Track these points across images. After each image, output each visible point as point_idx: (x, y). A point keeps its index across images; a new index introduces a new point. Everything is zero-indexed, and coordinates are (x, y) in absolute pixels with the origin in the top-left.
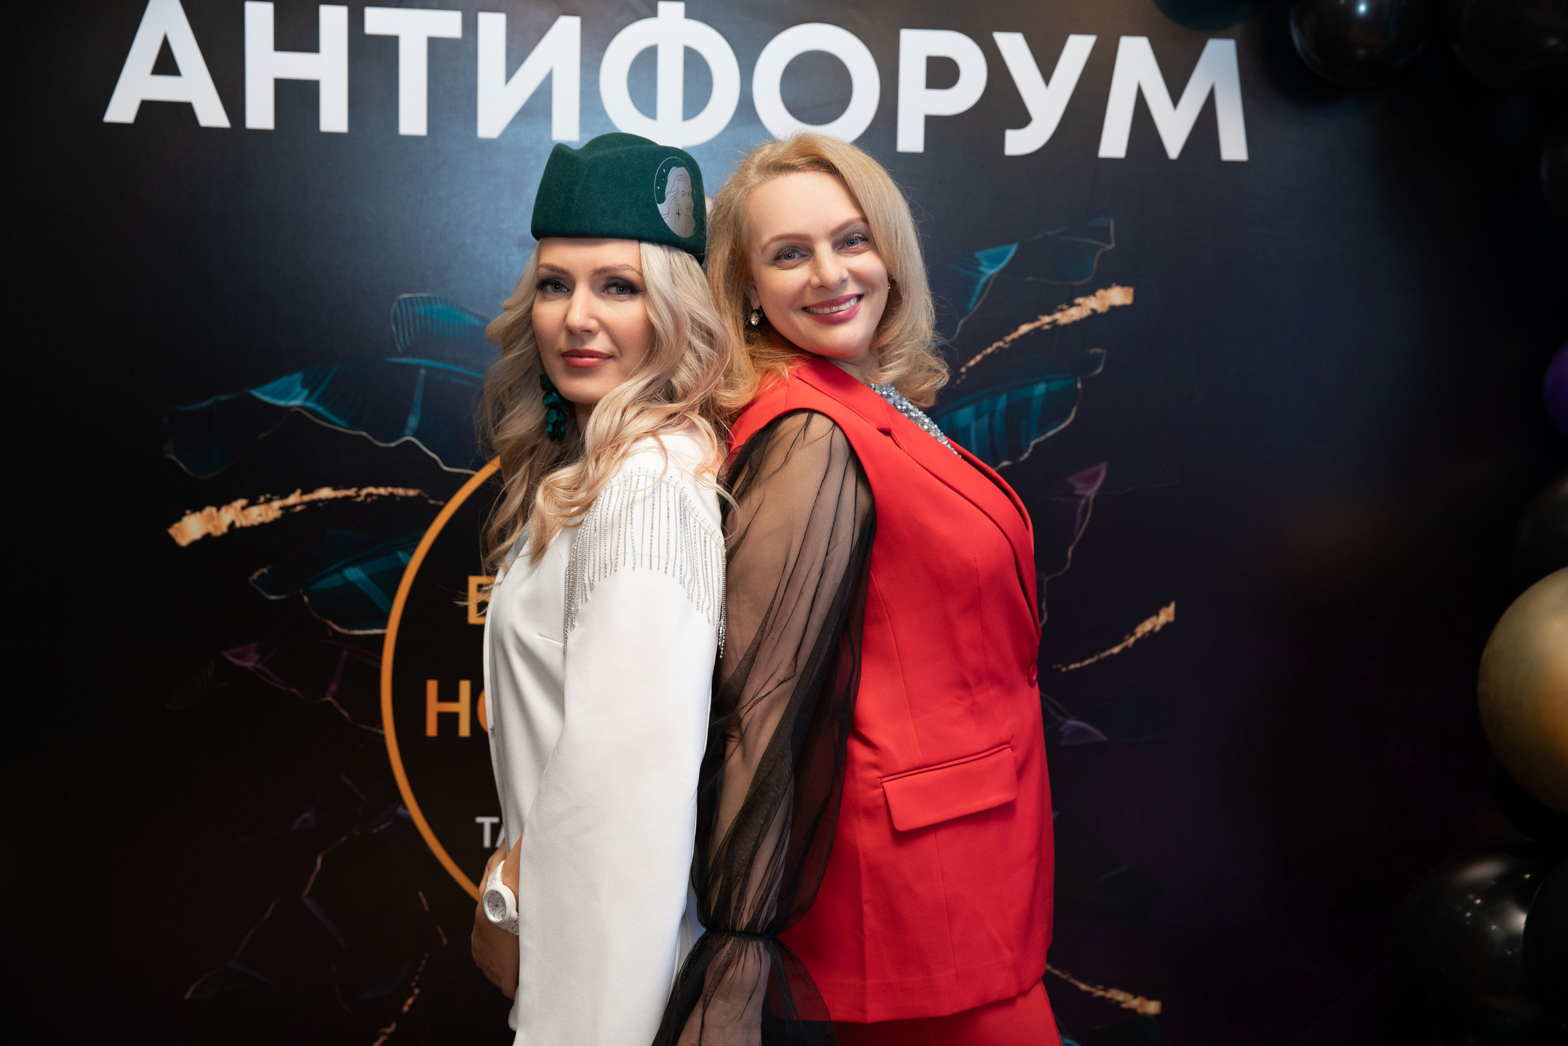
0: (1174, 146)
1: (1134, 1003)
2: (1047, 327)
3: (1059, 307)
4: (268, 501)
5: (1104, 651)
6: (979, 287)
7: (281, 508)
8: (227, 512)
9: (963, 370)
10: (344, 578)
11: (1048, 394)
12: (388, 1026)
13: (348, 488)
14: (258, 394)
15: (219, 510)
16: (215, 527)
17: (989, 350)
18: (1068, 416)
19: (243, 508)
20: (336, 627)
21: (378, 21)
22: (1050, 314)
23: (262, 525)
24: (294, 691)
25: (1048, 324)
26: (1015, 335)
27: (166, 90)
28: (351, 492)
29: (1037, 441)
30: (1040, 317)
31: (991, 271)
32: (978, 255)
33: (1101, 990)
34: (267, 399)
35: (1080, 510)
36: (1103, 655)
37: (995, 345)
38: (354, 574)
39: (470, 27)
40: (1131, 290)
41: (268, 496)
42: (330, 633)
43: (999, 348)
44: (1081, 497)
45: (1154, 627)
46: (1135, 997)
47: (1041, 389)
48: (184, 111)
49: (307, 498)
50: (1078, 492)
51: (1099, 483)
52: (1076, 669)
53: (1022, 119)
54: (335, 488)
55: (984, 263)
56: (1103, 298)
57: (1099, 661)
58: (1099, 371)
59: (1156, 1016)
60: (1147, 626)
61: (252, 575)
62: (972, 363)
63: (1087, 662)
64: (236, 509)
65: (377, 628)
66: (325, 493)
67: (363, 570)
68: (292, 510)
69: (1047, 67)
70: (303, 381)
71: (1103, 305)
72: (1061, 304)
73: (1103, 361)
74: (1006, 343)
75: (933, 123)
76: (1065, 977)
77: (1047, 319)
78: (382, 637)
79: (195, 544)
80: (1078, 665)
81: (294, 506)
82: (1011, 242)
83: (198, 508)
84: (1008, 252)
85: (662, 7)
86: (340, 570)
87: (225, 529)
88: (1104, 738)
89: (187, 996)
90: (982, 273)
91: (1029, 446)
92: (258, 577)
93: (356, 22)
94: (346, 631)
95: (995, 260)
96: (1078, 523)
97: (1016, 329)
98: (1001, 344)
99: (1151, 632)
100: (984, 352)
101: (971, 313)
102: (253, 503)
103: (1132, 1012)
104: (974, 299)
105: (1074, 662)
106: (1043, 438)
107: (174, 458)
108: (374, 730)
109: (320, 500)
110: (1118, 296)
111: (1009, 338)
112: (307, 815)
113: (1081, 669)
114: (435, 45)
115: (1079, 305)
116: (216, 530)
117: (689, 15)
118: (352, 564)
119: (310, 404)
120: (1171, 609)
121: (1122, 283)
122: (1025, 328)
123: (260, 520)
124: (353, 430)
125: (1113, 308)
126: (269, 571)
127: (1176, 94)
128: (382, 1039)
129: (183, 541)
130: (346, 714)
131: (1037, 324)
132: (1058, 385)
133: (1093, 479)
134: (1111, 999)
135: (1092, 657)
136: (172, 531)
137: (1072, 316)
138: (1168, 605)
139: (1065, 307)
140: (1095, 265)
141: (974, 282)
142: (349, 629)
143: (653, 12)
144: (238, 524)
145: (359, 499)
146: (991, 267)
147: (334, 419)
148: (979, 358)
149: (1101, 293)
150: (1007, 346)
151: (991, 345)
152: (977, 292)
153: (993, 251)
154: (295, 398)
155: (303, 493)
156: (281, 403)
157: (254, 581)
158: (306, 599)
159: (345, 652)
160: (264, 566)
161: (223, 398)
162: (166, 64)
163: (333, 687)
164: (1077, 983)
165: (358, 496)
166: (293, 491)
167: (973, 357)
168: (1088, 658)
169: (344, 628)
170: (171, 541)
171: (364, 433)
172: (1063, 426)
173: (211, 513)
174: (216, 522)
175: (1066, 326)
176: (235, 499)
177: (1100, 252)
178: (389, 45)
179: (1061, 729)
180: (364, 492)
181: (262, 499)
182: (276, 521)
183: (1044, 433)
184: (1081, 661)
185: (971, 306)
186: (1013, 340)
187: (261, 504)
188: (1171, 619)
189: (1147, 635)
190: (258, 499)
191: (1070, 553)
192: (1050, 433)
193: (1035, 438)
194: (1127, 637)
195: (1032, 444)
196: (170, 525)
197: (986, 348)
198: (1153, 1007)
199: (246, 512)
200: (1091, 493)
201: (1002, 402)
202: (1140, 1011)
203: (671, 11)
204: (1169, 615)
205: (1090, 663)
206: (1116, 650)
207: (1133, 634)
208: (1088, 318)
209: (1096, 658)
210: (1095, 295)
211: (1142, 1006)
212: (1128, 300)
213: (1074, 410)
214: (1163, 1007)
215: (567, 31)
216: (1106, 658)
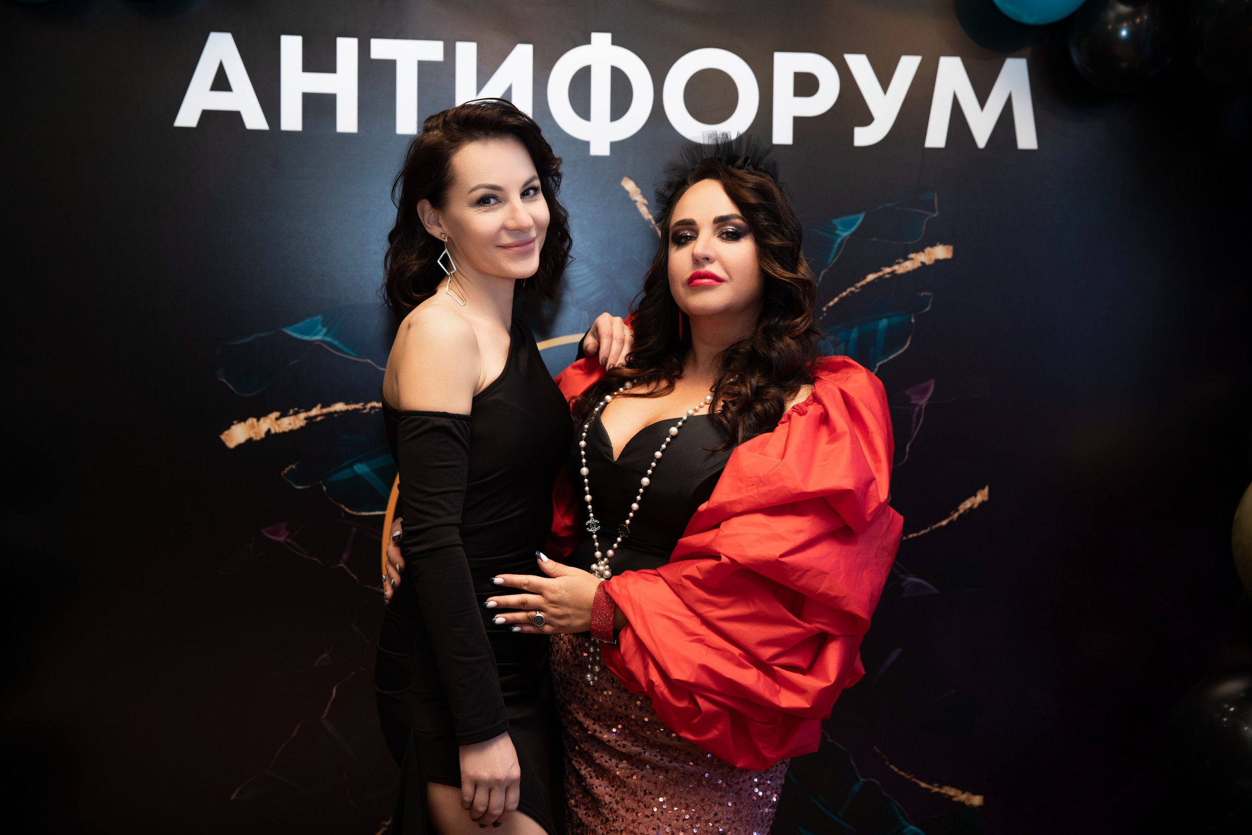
0: (981, 140)
1: (963, 797)
2: (887, 276)
3: (897, 261)
4: (296, 413)
5: (935, 524)
6: (836, 246)
7: (306, 419)
8: (265, 422)
9: (825, 309)
10: (354, 471)
11: (889, 328)
12: (387, 820)
13: (357, 403)
14: (288, 331)
15: (258, 420)
16: (256, 433)
17: (844, 294)
18: (904, 344)
19: (277, 419)
20: (347, 510)
21: (381, 48)
22: (890, 266)
23: (292, 432)
24: (315, 559)
25: (889, 273)
26: (863, 283)
27: (221, 102)
28: (359, 406)
29: (881, 362)
30: (883, 268)
31: (844, 234)
32: (835, 221)
33: (937, 787)
34: (295, 335)
35: (915, 416)
36: (934, 527)
37: (849, 290)
38: (361, 468)
39: (450, 53)
40: (951, 248)
41: (296, 409)
42: (343, 515)
43: (851, 292)
44: (916, 405)
45: (973, 505)
46: (963, 793)
47: (884, 323)
48: (236, 116)
49: (325, 411)
50: (913, 402)
51: (929, 395)
52: (914, 538)
53: (867, 119)
54: (347, 403)
55: (840, 228)
56: (930, 253)
57: (931, 531)
58: (928, 309)
59: (980, 807)
60: (967, 504)
61: (284, 470)
62: (831, 304)
63: (922, 532)
64: (271, 420)
65: (379, 510)
66: (340, 407)
67: (368, 466)
68: (314, 420)
69: (885, 79)
70: (323, 321)
71: (930, 259)
72: (898, 258)
73: (930, 301)
74: (857, 289)
75: (799, 122)
76: (909, 777)
77: (888, 270)
78: (383, 516)
79: (240, 447)
80: (915, 535)
81: (316, 417)
82: (860, 212)
83: (243, 419)
84: (857, 219)
85: (595, 36)
86: (351, 466)
87: (263, 435)
88: (936, 591)
89: (233, 798)
90: (838, 236)
91: (875, 367)
92: (288, 471)
93: (364, 50)
94: (355, 513)
95: (848, 226)
96: (914, 425)
97: (864, 278)
98: (853, 289)
99: (971, 509)
100: (840, 296)
101: (830, 266)
102: (284, 415)
103: (961, 804)
104: (832, 255)
105: (912, 533)
106: (886, 360)
107: (225, 381)
108: (376, 589)
109: (336, 412)
110: (941, 252)
111: (859, 285)
112: (325, 655)
113: (918, 537)
114: (424, 67)
115: (912, 259)
116: (256, 436)
117: (615, 42)
118: (360, 461)
119: (328, 339)
120: (986, 491)
121: (944, 243)
122: (871, 277)
123: (290, 428)
124: (360, 358)
125: (938, 261)
126: (296, 466)
127: (982, 98)
128: (382, 830)
129: (232, 444)
130: (355, 577)
131: (880, 274)
132: (897, 320)
133: (924, 392)
134: (945, 794)
135: (926, 528)
136: (223, 437)
137: (907, 267)
138: (983, 488)
139: (901, 260)
140: (924, 228)
141: (832, 242)
142: (357, 512)
143: (588, 41)
144: (273, 431)
145: (365, 411)
146: (845, 231)
147: (346, 350)
148: (836, 300)
149: (928, 250)
150: (857, 291)
151: (845, 290)
152: (834, 250)
153: (846, 219)
154: (316, 334)
155: (322, 407)
156: (306, 338)
157: (285, 474)
158: (325, 488)
159: (354, 529)
160: (292, 464)
161: (262, 335)
162: (221, 83)
163: (345, 556)
164: (918, 781)
165: (365, 409)
166: (315, 406)
167: (832, 299)
168: (923, 529)
169: (353, 511)
170: (222, 444)
171: (369, 361)
172: (901, 351)
173: (253, 423)
174: (256, 430)
175: (902, 275)
176: (271, 412)
177: (927, 219)
178: (389, 66)
179: (903, 584)
180: (369, 406)
181: (291, 412)
182: (302, 429)
183: (887, 357)
184: (917, 532)
185: (830, 260)
186: (862, 286)
187: (290, 415)
188: (986, 499)
189: (968, 511)
190: (289, 412)
191: (908, 449)
192: (891, 357)
193: (880, 361)
194: (952, 513)
195: (878, 365)
196: (221, 432)
197: (841, 292)
198: (977, 800)
199: (279, 422)
200: (923, 402)
201: (854, 334)
202: (967, 803)
203: (601, 40)
204: (984, 496)
205: (925, 533)
206: (944, 523)
207: (957, 510)
208: (918, 269)
209: (929, 529)
210: (923, 251)
211: (969, 799)
212: (949, 255)
213: (909, 339)
214: (985, 800)
215: (523, 55)
216: (937, 529)
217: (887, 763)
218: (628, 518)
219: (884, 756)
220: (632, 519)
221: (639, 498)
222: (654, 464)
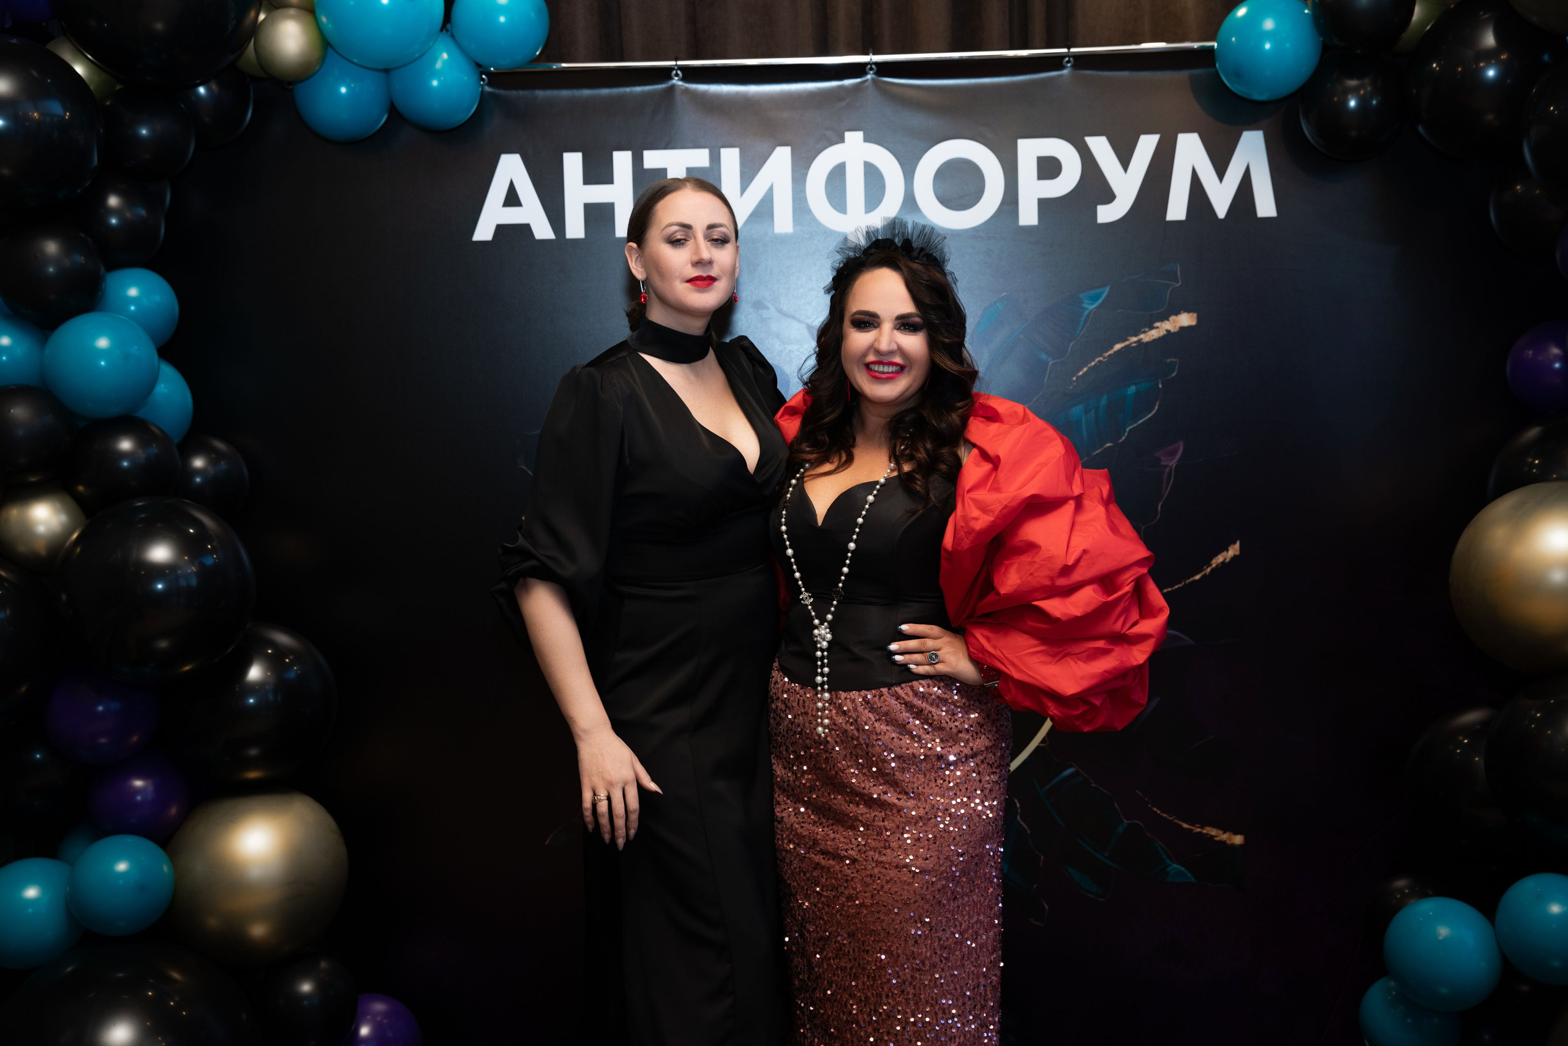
0: (1221, 210)
1: (1224, 837)
2: (1134, 345)
3: (1143, 330)
5: (1189, 579)
6: (1083, 319)
9: (1074, 379)
11: (1137, 393)
17: (1093, 363)
18: (1153, 409)
21: (653, 159)
22: (1136, 335)
25: (1135, 342)
26: (1111, 352)
27: (513, 216)
29: (1131, 427)
30: (1129, 338)
31: (1091, 307)
33: (1200, 828)
35: (1165, 476)
36: (1188, 581)
37: (1097, 360)
39: (715, 158)
40: (1195, 315)
43: (1099, 361)
44: (1167, 466)
45: (1225, 559)
46: (1224, 833)
47: (1132, 389)
48: (525, 229)
50: (1163, 463)
51: (1178, 456)
53: (1108, 196)
55: (1086, 301)
56: (1174, 321)
58: (1174, 374)
59: (1241, 846)
60: (1220, 559)
62: (1081, 373)
63: (1176, 587)
69: (1125, 160)
71: (1175, 327)
72: (1144, 327)
73: (1177, 367)
74: (1104, 358)
75: (1044, 205)
76: (1171, 818)
77: (1134, 339)
80: (1169, 589)
82: (1104, 285)
84: (1103, 293)
85: (848, 135)
88: (1192, 643)
89: (547, 843)
90: (1085, 309)
91: (1125, 432)
93: (638, 161)
95: (1094, 299)
97: (1112, 347)
98: (1101, 359)
99: (1223, 563)
100: (1089, 365)
101: (1078, 338)
103: (1223, 843)
104: (1080, 327)
105: (1167, 588)
106: (1135, 425)
107: (525, 468)
110: (1186, 320)
111: (1107, 354)
113: (1172, 591)
115: (1157, 327)
117: (867, 140)
120: (1238, 544)
121: (1188, 310)
122: (1118, 347)
125: (1182, 328)
127: (1221, 171)
131: (1127, 343)
132: (1144, 386)
133: (1173, 453)
134: (1207, 834)
135: (1180, 583)
137: (1152, 336)
138: (1235, 543)
139: (1147, 329)
140: (1167, 298)
141: (1080, 315)
143: (842, 140)
146: (1092, 304)
148: (1085, 369)
149: (1172, 318)
150: (1105, 360)
151: (1094, 360)
152: (1082, 322)
153: (1092, 293)
162: (512, 199)
164: (1181, 823)
167: (1082, 369)
172: (1150, 416)
175: (1147, 343)
177: (1170, 289)
183: (1136, 422)
184: (1173, 586)
185: (1078, 332)
186: (1110, 355)
188: (1238, 553)
189: (1220, 565)
191: (1160, 508)
192: (1140, 422)
193: (1130, 425)
194: (1205, 567)
195: (1128, 430)
197: (1090, 363)
198: (1238, 840)
200: (1173, 463)
201: (1104, 400)
202: (1229, 842)
203: (854, 138)
204: (1236, 550)
205: (1179, 588)
206: (1197, 577)
207: (1210, 565)
208: (1164, 337)
209: (1183, 583)
210: (1168, 320)
211: (1230, 839)
212: (1194, 323)
213: (1158, 403)
214: (1246, 839)
215: (782, 156)
216: (1190, 583)
217: (1150, 806)
219: (1146, 799)
221: (848, 562)
222: (857, 530)
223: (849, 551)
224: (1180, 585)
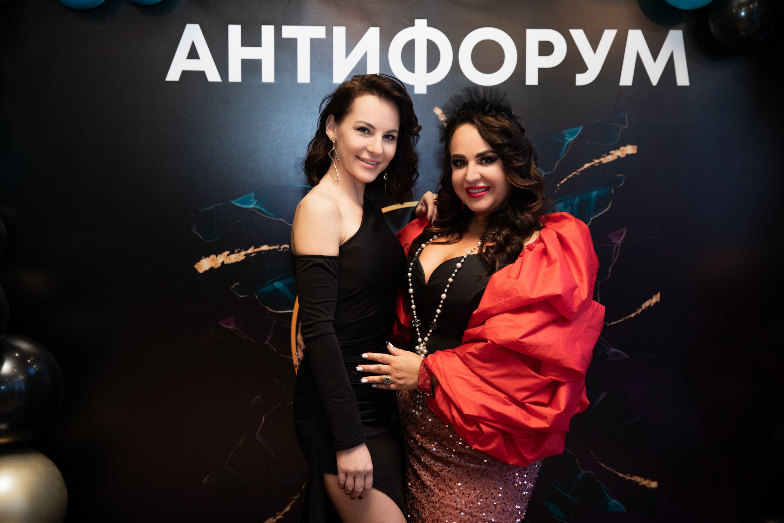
0: (655, 79)
1: (645, 482)
2: (597, 165)
3: (603, 155)
4: (239, 252)
5: (627, 316)
6: (565, 147)
7: (245, 255)
8: (220, 257)
9: (558, 185)
10: (274, 286)
11: (598, 196)
12: (296, 495)
13: (275, 245)
14: (234, 202)
15: (217, 256)
16: (215, 264)
17: (570, 176)
18: (608, 206)
19: (228, 255)
20: (270, 310)
21: (288, 31)
22: (598, 158)
23: (236, 263)
24: (251, 339)
25: (597, 163)
26: (582, 169)
27: (193, 65)
28: (277, 247)
29: (593, 218)
30: (594, 160)
31: (570, 139)
32: (564, 132)
33: (629, 476)
34: (238, 205)
35: (614, 250)
36: (627, 318)
37: (573, 174)
38: (278, 285)
39: (329, 33)
40: (636, 147)
41: (239, 249)
42: (267, 313)
43: (575, 175)
44: (615, 243)
45: (651, 304)
46: (645, 480)
47: (595, 193)
48: (202, 74)
49: (256, 250)
50: (613, 241)
51: (623, 237)
52: (614, 325)
53: (583, 68)
54: (269, 246)
55: (567, 136)
56: (623, 150)
57: (625, 320)
58: (622, 185)
59: (656, 489)
60: (647, 304)
61: (232, 286)
62: (562, 182)
63: (619, 321)
64: (224, 256)
65: (289, 310)
66: (265, 248)
67: (282, 283)
68: (250, 256)
69: (594, 45)
70: (255, 196)
71: (623, 154)
72: (603, 154)
73: (623, 180)
74: (578, 173)
75: (542, 72)
76: (612, 470)
77: (597, 161)
78: (292, 313)
79: (206, 272)
80: (615, 323)
81: (251, 254)
82: (579, 126)
83: (208, 256)
84: (578, 130)
85: (417, 21)
86: (272, 283)
87: (220, 265)
88: (628, 357)
89: (204, 482)
90: (566, 140)
91: (590, 220)
92: (235, 287)
93: (278, 32)
94: (275, 311)
95: (572, 134)
96: (614, 256)
97: (583, 166)
98: (576, 173)
99: (649, 306)
100: (568, 177)
101: (561, 159)
102: (232, 253)
103: (644, 487)
104: (563, 152)
105: (613, 321)
106: (596, 216)
107: (197, 233)
108: (288, 357)
109: (263, 251)
110: (630, 150)
111: (579, 170)
112: (258, 397)
113: (616, 324)
114: (314, 42)
115: (612, 154)
116: (216, 266)
117: (429, 25)
118: (277, 280)
119: (258, 207)
120: (659, 295)
121: (632, 144)
122: (587, 166)
123: (235, 260)
124: (277, 218)
125: (628, 155)
126: (239, 284)
127: (655, 55)
128: (293, 501)
129: (201, 271)
130: (275, 350)
131: (592, 163)
132: (603, 191)
133: (620, 235)
134: (634, 481)
135: (622, 319)
136: (196, 266)
137: (609, 159)
138: (657, 294)
139: (605, 155)
140: (619, 135)
141: (563, 145)
142: (276, 311)
143: (413, 25)
144: (225, 263)
145: (280, 250)
146: (571, 138)
147: (269, 213)
148: (565, 179)
149: (622, 148)
150: (578, 174)
151: (571, 174)
152: (564, 149)
153: (571, 130)
154: (250, 204)
155: (255, 248)
156: (245, 206)
157: (233, 288)
158: (256, 297)
159: (274, 321)
160: (237, 282)
161: (219, 205)
162: (193, 54)
163: (269, 337)
164: (618, 473)
165: (280, 249)
166: (250, 247)
167: (563, 179)
169: (274, 310)
170: (196, 270)
171: (282, 220)
172: (605, 211)
173: (213, 258)
174: (215, 262)
175: (606, 164)
176: (224, 251)
177: (621, 129)
178: (293, 42)
179: (608, 353)
180: (282, 247)
181: (236, 251)
182: (242, 261)
183: (597, 214)
184: (616, 321)
185: (561, 155)
186: (581, 171)
187: (236, 253)
188: (658, 300)
189: (647, 308)
190: (235, 251)
191: (610, 270)
192: (599, 214)
193: (592, 217)
194: (638, 309)
195: (591, 219)
196: (195, 264)
197: (569, 175)
198: (654, 484)
199: (229, 257)
200: (619, 242)
201: (577, 200)
202: (648, 486)
203: (421, 23)
204: (657, 299)
205: (621, 322)
206: (633, 315)
207: (641, 308)
208: (616, 160)
209: (623, 319)
210: (619, 149)
211: (649, 484)
212: (635, 151)
213: (611, 203)
214: (659, 485)
215: (373, 34)
216: (628, 319)
217: (598, 462)
218: (435, 318)
219: (596, 458)
220: (437, 319)
221: (440, 306)
222: (448, 286)
223: (441, 299)
224: (621, 320)
